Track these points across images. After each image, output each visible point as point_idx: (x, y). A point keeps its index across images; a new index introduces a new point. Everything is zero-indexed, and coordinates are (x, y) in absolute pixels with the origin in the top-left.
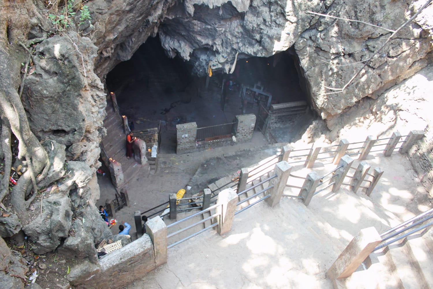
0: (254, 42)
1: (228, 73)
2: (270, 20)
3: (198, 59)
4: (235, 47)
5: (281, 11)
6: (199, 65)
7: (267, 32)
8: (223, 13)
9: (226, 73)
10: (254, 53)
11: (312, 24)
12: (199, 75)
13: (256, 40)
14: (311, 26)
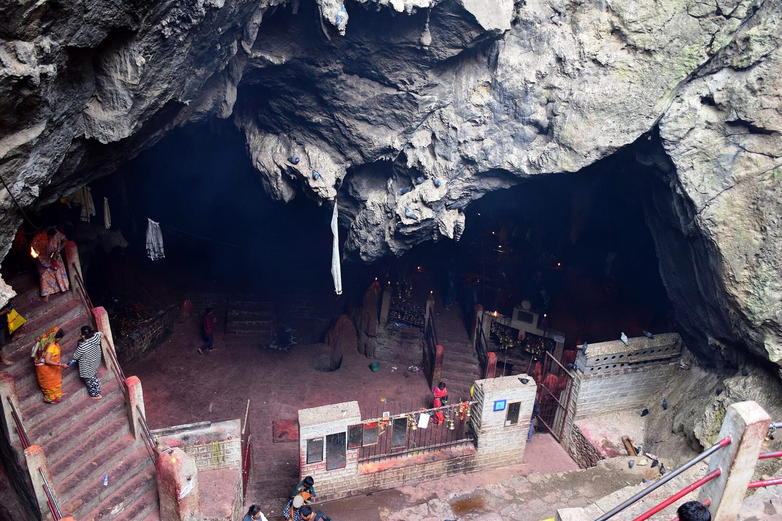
0: (529, 131)
1: (451, 236)
2: (576, 57)
3: (359, 203)
4: (472, 151)
5: (612, 23)
6: (366, 223)
7: (571, 94)
8: (434, 43)
9: (446, 238)
10: (531, 164)
11: (717, 47)
12: (365, 254)
13: (536, 124)
14: (712, 56)
